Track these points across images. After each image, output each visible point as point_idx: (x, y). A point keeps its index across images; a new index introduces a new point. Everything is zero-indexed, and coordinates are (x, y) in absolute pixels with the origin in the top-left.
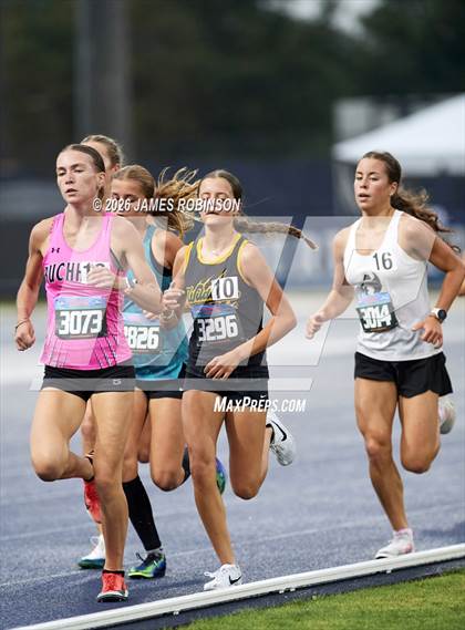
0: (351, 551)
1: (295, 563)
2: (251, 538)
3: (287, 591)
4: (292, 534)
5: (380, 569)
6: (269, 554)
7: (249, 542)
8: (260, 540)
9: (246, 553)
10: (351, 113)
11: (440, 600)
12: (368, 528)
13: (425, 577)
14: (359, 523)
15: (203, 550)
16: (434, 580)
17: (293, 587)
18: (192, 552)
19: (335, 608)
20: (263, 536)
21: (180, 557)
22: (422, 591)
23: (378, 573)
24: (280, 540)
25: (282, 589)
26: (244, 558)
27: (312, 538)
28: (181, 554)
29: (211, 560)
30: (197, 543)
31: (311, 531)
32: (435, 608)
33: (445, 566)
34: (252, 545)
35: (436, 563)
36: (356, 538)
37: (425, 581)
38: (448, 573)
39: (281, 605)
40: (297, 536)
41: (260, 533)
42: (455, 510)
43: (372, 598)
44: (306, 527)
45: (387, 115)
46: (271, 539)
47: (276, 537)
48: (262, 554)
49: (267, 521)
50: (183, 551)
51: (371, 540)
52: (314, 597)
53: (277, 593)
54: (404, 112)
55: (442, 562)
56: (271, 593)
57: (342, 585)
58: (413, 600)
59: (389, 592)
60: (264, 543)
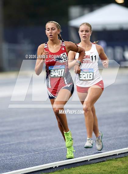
0: (76, 154)
1: (58, 158)
2: (43, 150)
3: (56, 167)
4: (57, 148)
5: (86, 160)
6: (49, 155)
7: (43, 151)
8: (47, 151)
9: (42, 155)
10: (74, 11)
11: (105, 169)
12: (81, 146)
13: (100, 162)
14: (79, 144)
15: (28, 154)
16: (103, 163)
17: (57, 166)
18: (25, 155)
19: (71, 172)
20: (48, 149)
21: (20, 156)
22: (99, 167)
23: (85, 161)
24: (53, 150)
25: (54, 166)
26: (42, 157)
27: (63, 149)
28: (21, 156)
29: (31, 157)
30: (26, 152)
31: (63, 148)
32: (104, 172)
33: (107, 158)
34: (44, 152)
35: (104, 157)
36: (78, 150)
37: (101, 163)
38: (108, 160)
39: (54, 172)
40: (59, 149)
41: (47, 148)
42: (110, 140)
43: (83, 169)
44: (62, 146)
45: (86, 11)
46: (50, 150)
47: (52, 150)
48: (47, 155)
49: (49, 144)
50: (21, 155)
51: (83, 150)
52: (64, 169)
53: (52, 168)
54: (92, 10)
55: (106, 157)
56: (50, 168)
57: (73, 165)
58: (97, 169)
59: (89, 167)
60: (48, 151)
